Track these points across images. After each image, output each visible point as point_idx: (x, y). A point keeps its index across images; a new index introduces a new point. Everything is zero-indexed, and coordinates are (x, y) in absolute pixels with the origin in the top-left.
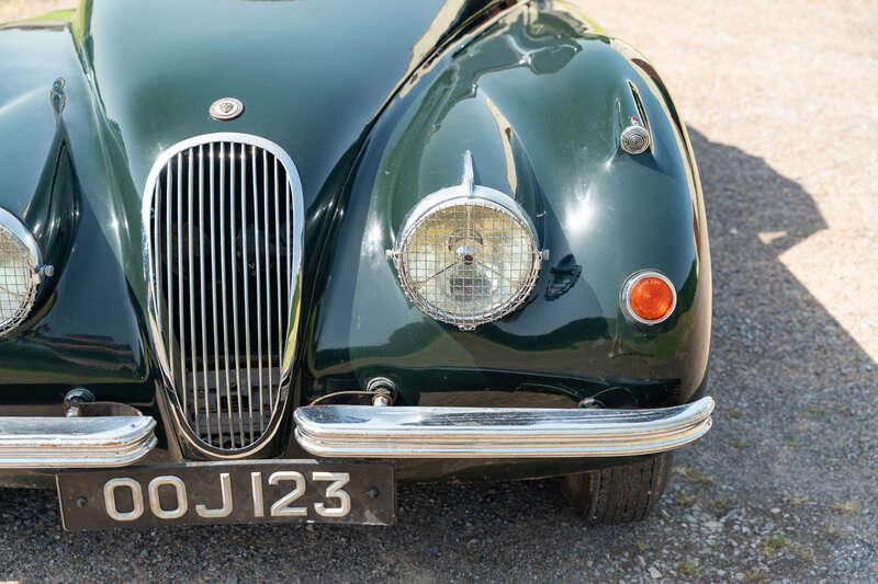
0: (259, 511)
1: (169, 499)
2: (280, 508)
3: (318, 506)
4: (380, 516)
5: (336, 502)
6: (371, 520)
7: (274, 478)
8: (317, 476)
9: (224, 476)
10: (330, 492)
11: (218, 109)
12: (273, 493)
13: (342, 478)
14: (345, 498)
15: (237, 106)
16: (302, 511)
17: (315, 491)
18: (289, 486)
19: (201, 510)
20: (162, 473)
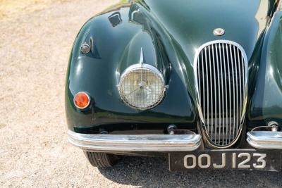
0: (234, 166)
1: (205, 162)
2: (241, 165)
3: (254, 165)
4: (276, 168)
5: (261, 163)
6: (272, 169)
7: (240, 155)
8: (255, 154)
9: (223, 154)
10: (259, 160)
11: (217, 32)
12: (239, 160)
13: (264, 155)
14: (264, 162)
15: (222, 31)
16: (249, 166)
17: (254, 160)
19: (215, 166)
20: (204, 153)
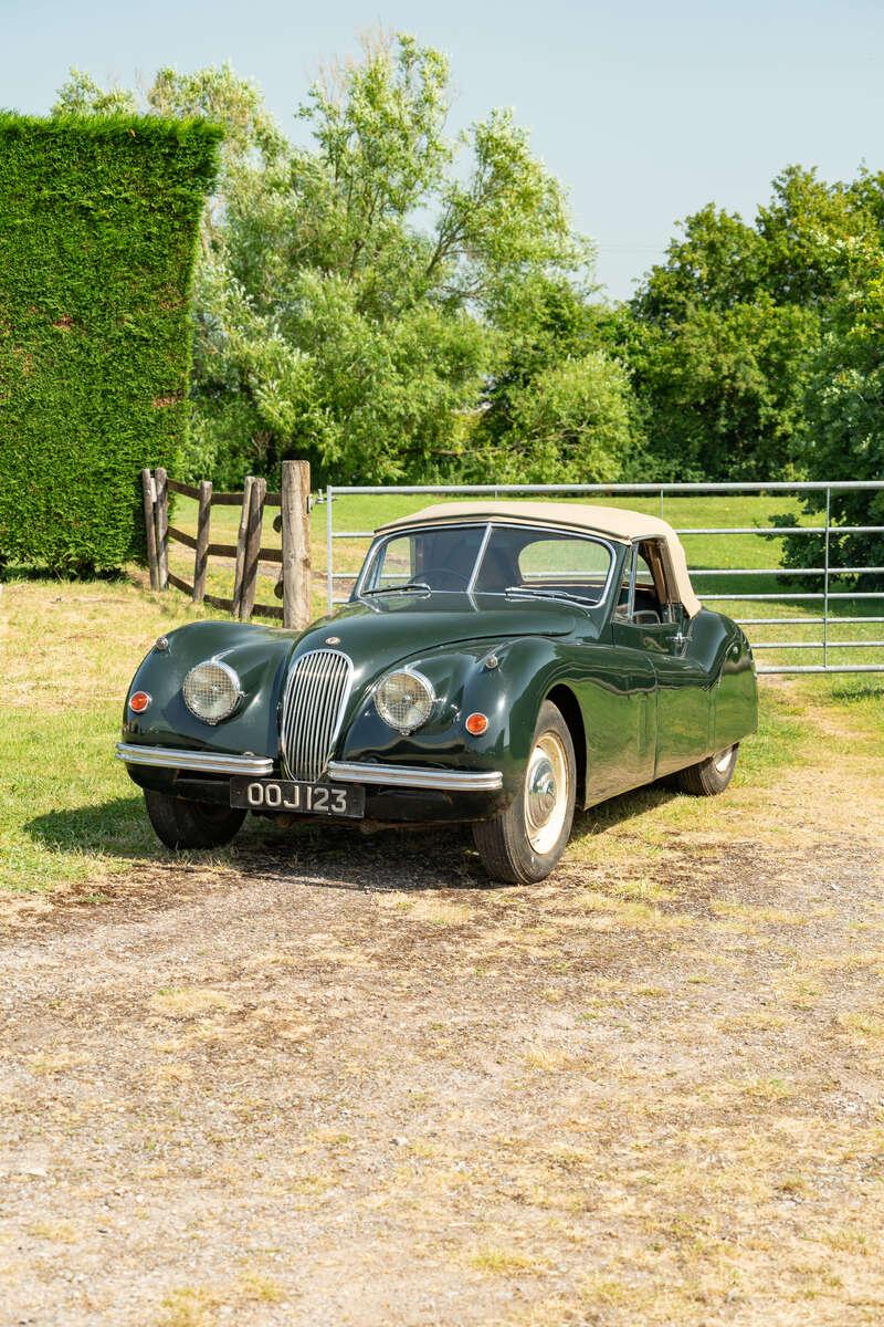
0: (309, 807)
1: (274, 797)
2: (318, 806)
3: (333, 806)
4: (357, 813)
5: (339, 805)
6: (354, 814)
7: (316, 792)
8: (334, 791)
9: (297, 787)
10: (338, 799)
12: (316, 798)
13: (344, 793)
14: (344, 802)
16: (326, 808)
17: (333, 798)
18: (322, 795)
19: (286, 803)
20: (272, 783)
